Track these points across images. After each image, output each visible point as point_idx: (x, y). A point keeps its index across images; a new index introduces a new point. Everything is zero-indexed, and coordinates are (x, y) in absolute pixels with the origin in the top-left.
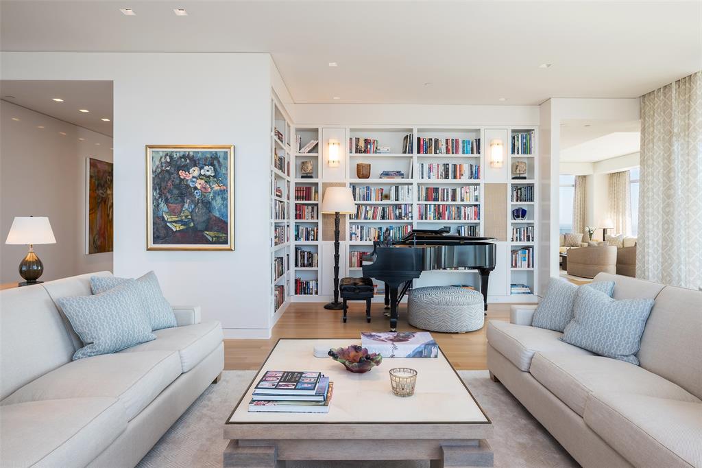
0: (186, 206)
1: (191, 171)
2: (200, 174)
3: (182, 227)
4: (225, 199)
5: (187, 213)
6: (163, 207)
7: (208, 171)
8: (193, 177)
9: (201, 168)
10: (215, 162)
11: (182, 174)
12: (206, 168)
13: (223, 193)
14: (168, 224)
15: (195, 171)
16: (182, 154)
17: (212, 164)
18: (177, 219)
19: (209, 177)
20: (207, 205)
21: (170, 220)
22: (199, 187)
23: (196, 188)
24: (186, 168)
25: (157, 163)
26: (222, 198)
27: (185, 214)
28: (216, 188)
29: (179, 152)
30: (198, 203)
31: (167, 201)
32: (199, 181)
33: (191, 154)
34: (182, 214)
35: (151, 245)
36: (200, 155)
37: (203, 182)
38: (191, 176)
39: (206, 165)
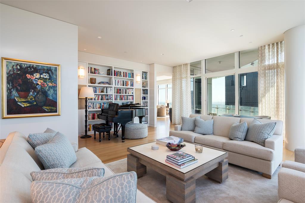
0: (31, 93)
1: (34, 75)
2: (40, 77)
3: (28, 105)
4: (55, 91)
5: (31, 97)
6: (15, 93)
7: (46, 76)
8: (36, 78)
9: (41, 74)
10: (50, 72)
11: (28, 76)
12: (45, 74)
13: (55, 88)
14: (18, 103)
15: (37, 75)
16: (28, 66)
17: (48, 73)
18: (25, 100)
19: (46, 79)
20: (45, 93)
21: (20, 101)
22: (40, 84)
23: (38, 84)
24: (32, 73)
25: (10, 68)
26: (54, 90)
27: (30, 98)
28: (50, 85)
29: (27, 64)
30: (39, 92)
31: (17, 90)
32: (40, 81)
33: (35, 66)
34: (28, 98)
35: (5, 115)
36: (40, 67)
37: (42, 81)
38: (34, 78)
39: (44, 73)
